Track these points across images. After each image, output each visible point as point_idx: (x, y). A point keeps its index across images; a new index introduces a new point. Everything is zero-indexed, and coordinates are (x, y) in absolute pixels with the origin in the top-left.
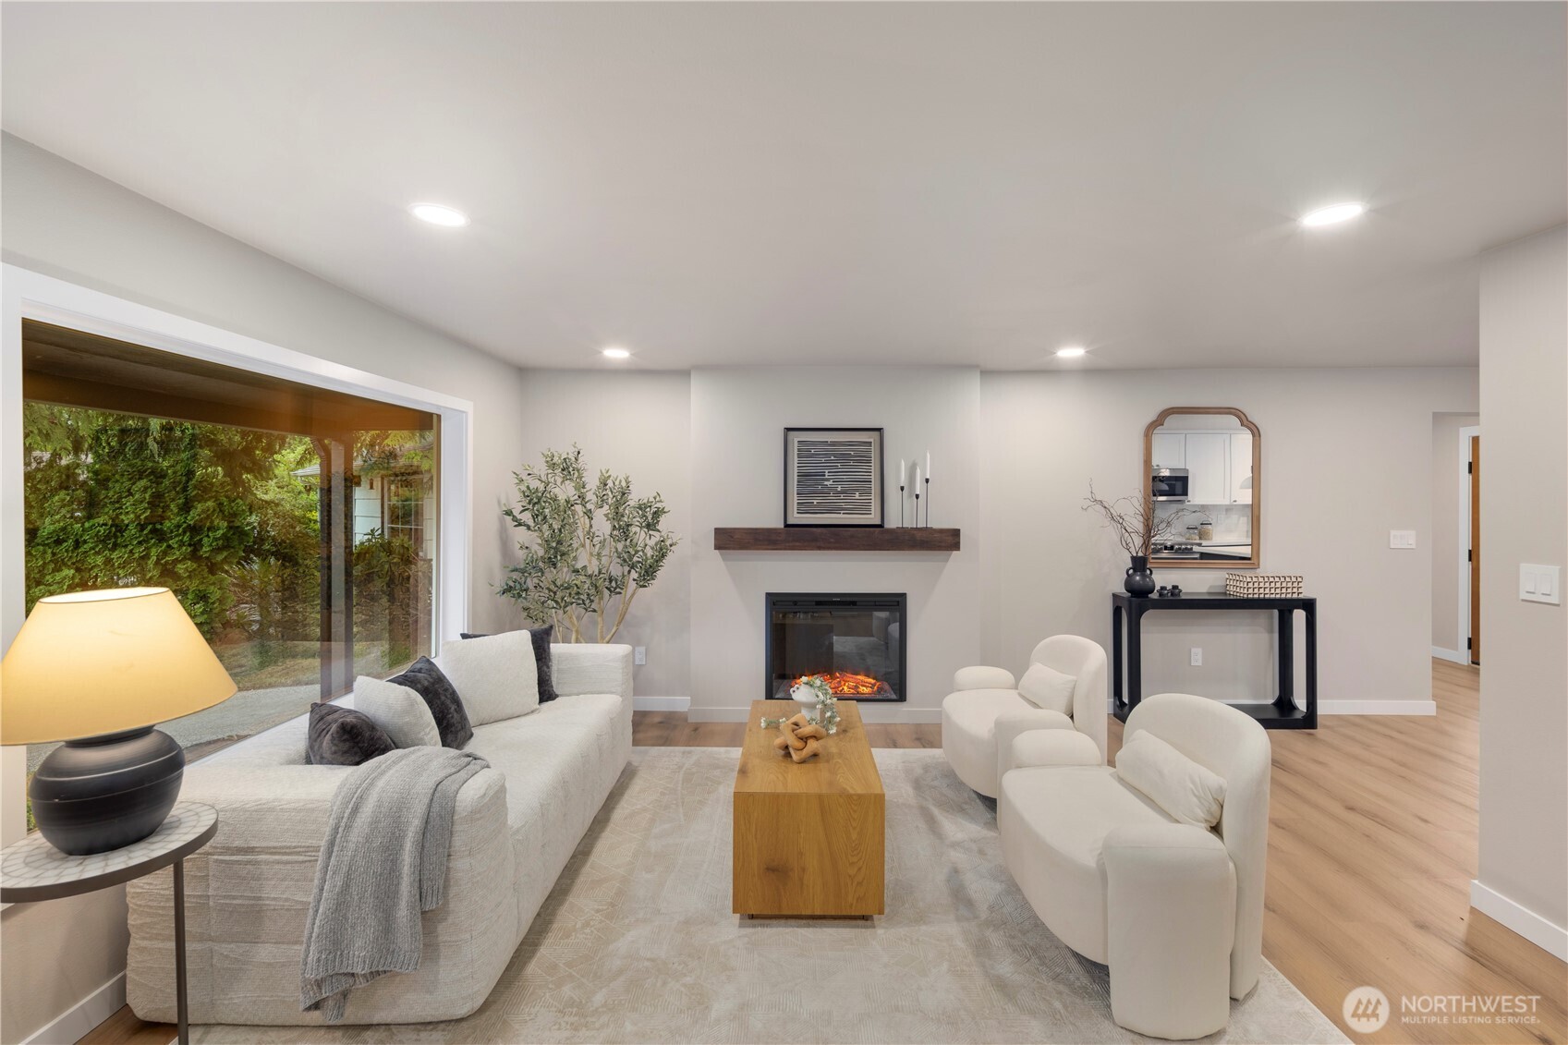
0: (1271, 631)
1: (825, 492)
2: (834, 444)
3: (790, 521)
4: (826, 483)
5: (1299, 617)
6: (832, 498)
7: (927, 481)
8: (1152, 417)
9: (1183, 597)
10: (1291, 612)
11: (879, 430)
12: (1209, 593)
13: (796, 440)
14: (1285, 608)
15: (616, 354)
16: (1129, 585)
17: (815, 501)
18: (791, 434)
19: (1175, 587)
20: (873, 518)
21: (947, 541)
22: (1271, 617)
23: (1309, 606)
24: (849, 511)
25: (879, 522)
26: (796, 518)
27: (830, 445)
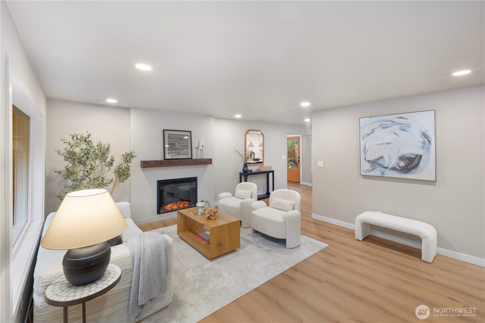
0: (265, 178)
1: (176, 149)
2: (178, 135)
3: (166, 158)
4: (176, 146)
5: (271, 175)
6: (178, 151)
7: (203, 146)
8: (246, 131)
9: (253, 172)
10: (269, 174)
11: (190, 132)
12: (256, 171)
13: (167, 133)
14: (268, 173)
15: (112, 101)
16: (243, 170)
17: (173, 152)
18: (165, 132)
19: (251, 170)
20: (189, 156)
21: (209, 162)
22: (266, 175)
23: (273, 172)
24: (183, 155)
25: (191, 157)
26: (168, 157)
27: (177, 135)
